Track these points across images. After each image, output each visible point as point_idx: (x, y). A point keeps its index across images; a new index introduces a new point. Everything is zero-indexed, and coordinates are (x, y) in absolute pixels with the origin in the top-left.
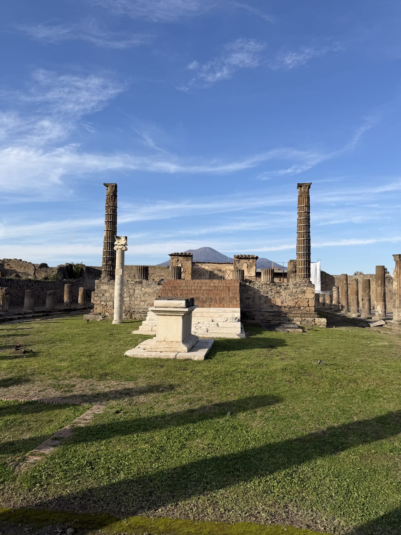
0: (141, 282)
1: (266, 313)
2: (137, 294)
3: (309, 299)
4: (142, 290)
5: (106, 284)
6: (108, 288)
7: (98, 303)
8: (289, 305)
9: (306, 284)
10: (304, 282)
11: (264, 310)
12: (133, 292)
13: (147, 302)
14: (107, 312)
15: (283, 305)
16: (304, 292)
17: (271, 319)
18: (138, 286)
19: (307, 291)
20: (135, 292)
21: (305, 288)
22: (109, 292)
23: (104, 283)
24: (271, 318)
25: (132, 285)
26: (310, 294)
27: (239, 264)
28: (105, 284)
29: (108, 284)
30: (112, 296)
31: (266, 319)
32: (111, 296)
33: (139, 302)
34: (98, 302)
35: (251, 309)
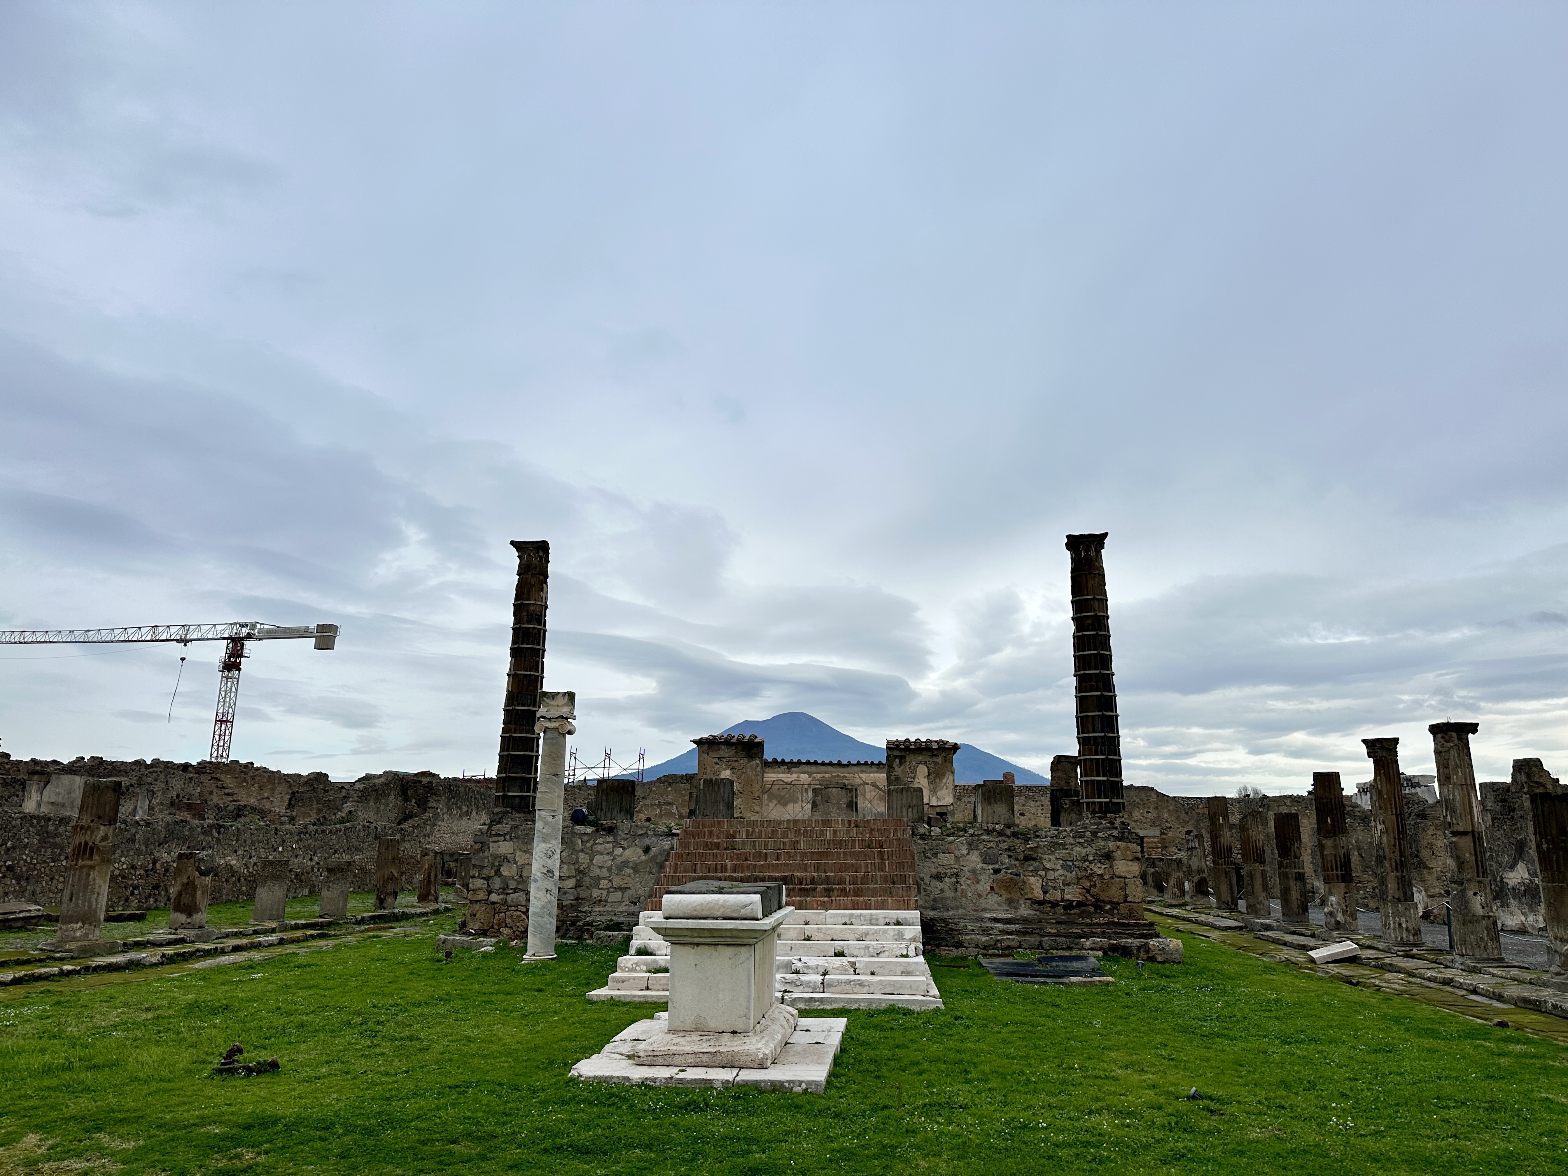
0: (611, 830)
1: (997, 925)
2: (600, 867)
3: (1125, 878)
4: (616, 853)
5: (508, 837)
6: (511, 851)
7: (479, 897)
8: (1067, 897)
9: (1115, 833)
10: (1108, 825)
11: (989, 916)
12: (587, 861)
13: (628, 893)
14: (506, 926)
15: (1048, 897)
16: (1108, 856)
17: (1012, 944)
18: (602, 840)
19: (1119, 853)
20: (594, 862)
21: (1111, 845)
22: (515, 863)
23: (500, 835)
24: (1013, 940)
25: (585, 838)
26: (1127, 862)
27: (903, 767)
28: (502, 838)
29: (511, 839)
30: (524, 875)
31: (999, 945)
32: (521, 876)
33: (605, 893)
34: (481, 896)
35: (951, 913)
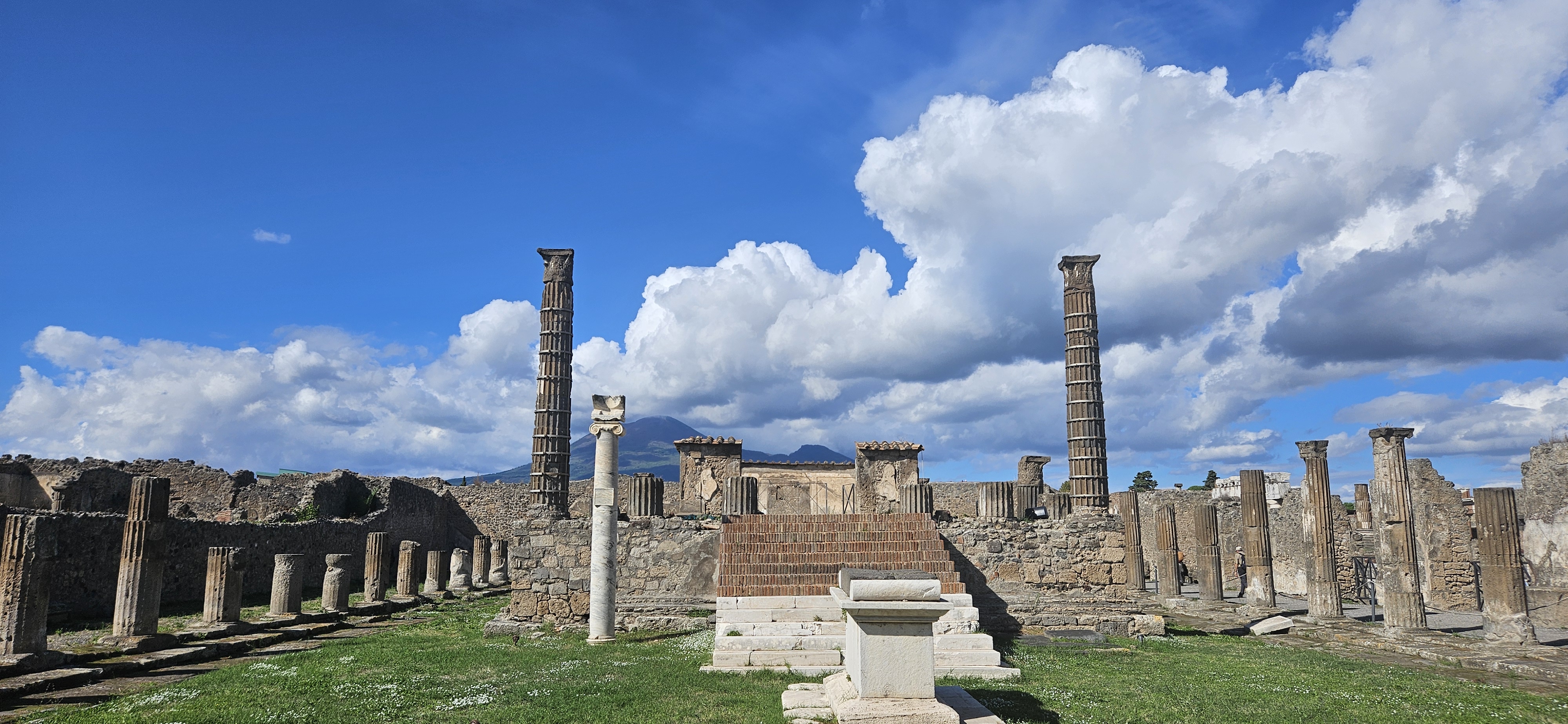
0: (647, 526)
2: (637, 559)
3: (1111, 563)
4: (651, 545)
5: (547, 531)
6: (551, 543)
7: (522, 587)
8: (1060, 580)
9: (1103, 524)
10: (1097, 517)
12: (624, 553)
13: (665, 582)
14: (549, 613)
16: (1098, 544)
18: (638, 534)
19: (1106, 541)
20: (631, 553)
21: (1100, 534)
22: (556, 555)
23: (540, 529)
25: (622, 532)
26: (1113, 549)
27: (872, 467)
28: (542, 532)
29: (550, 533)
30: (564, 566)
32: (561, 567)
33: (643, 581)
34: (524, 585)
